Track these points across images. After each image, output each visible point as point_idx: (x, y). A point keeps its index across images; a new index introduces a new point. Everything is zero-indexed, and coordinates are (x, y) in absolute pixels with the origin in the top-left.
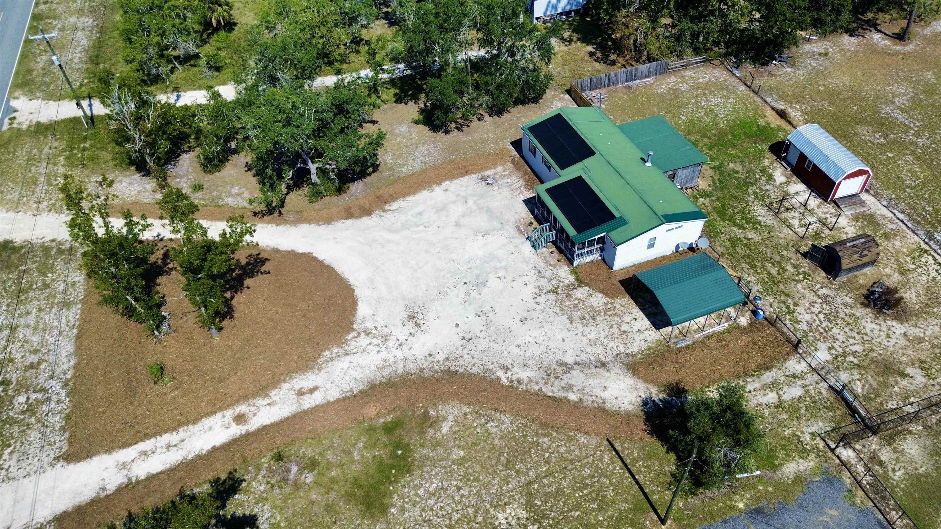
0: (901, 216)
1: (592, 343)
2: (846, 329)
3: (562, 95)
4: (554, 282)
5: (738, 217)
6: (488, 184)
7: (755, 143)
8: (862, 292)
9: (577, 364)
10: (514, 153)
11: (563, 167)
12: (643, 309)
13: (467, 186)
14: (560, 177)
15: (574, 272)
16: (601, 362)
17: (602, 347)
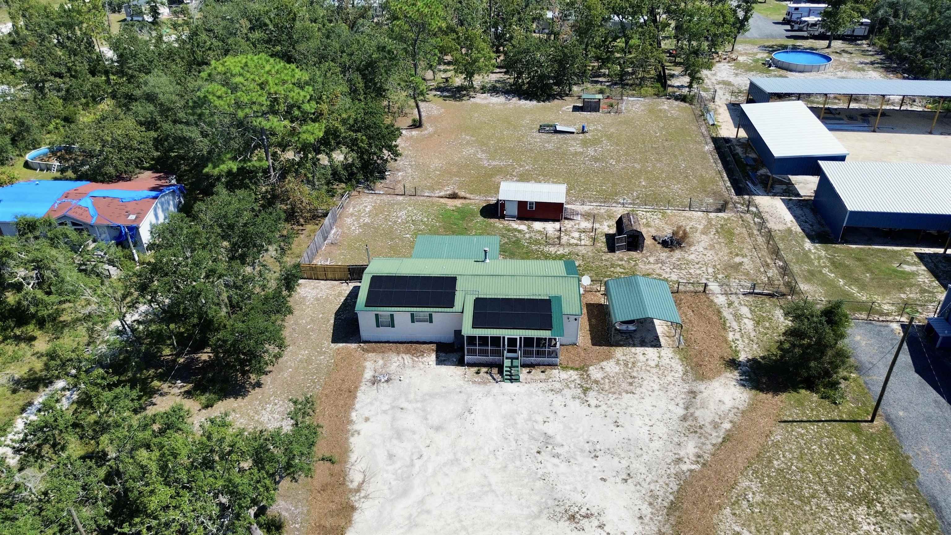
1: (665, 390)
2: (692, 267)
4: (572, 386)
7: (473, 220)
8: (659, 246)
9: (687, 408)
10: (354, 346)
11: (451, 304)
12: (634, 345)
13: (375, 399)
14: (462, 312)
15: (565, 368)
16: (689, 393)
17: (671, 386)
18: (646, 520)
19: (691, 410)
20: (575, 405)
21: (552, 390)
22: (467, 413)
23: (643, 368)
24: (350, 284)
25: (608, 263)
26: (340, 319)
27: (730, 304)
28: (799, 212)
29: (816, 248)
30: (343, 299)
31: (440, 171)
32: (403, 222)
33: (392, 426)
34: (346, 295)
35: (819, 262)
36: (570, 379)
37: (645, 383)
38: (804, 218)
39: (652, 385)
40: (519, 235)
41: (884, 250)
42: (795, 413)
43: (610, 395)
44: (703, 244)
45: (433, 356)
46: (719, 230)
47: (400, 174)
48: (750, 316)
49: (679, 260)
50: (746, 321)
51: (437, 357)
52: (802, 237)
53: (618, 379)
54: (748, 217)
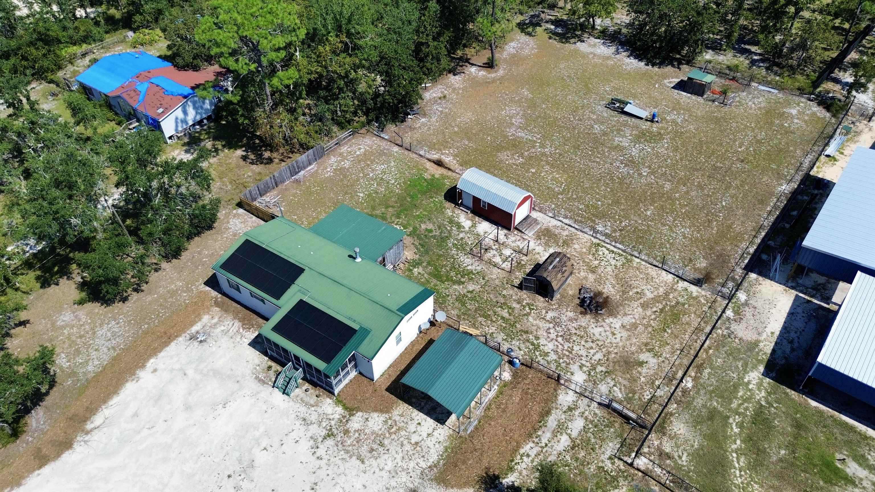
0: (567, 221)
1: (394, 474)
2: (583, 343)
3: (235, 211)
4: (324, 424)
5: (452, 274)
6: (201, 341)
7: (432, 198)
8: (576, 302)
10: (214, 294)
12: (421, 410)
13: (178, 355)
14: (281, 308)
15: (340, 402)
23: (402, 439)
25: (502, 301)
27: (570, 409)
29: (760, 384)
31: (460, 128)
32: (372, 178)
33: (163, 386)
35: (741, 404)
36: (330, 416)
37: (386, 456)
39: (389, 462)
40: (454, 232)
44: (627, 319)
46: (667, 308)
48: (575, 434)
49: (579, 328)
50: (564, 438)
51: (257, 337)
52: (761, 362)
53: (367, 439)
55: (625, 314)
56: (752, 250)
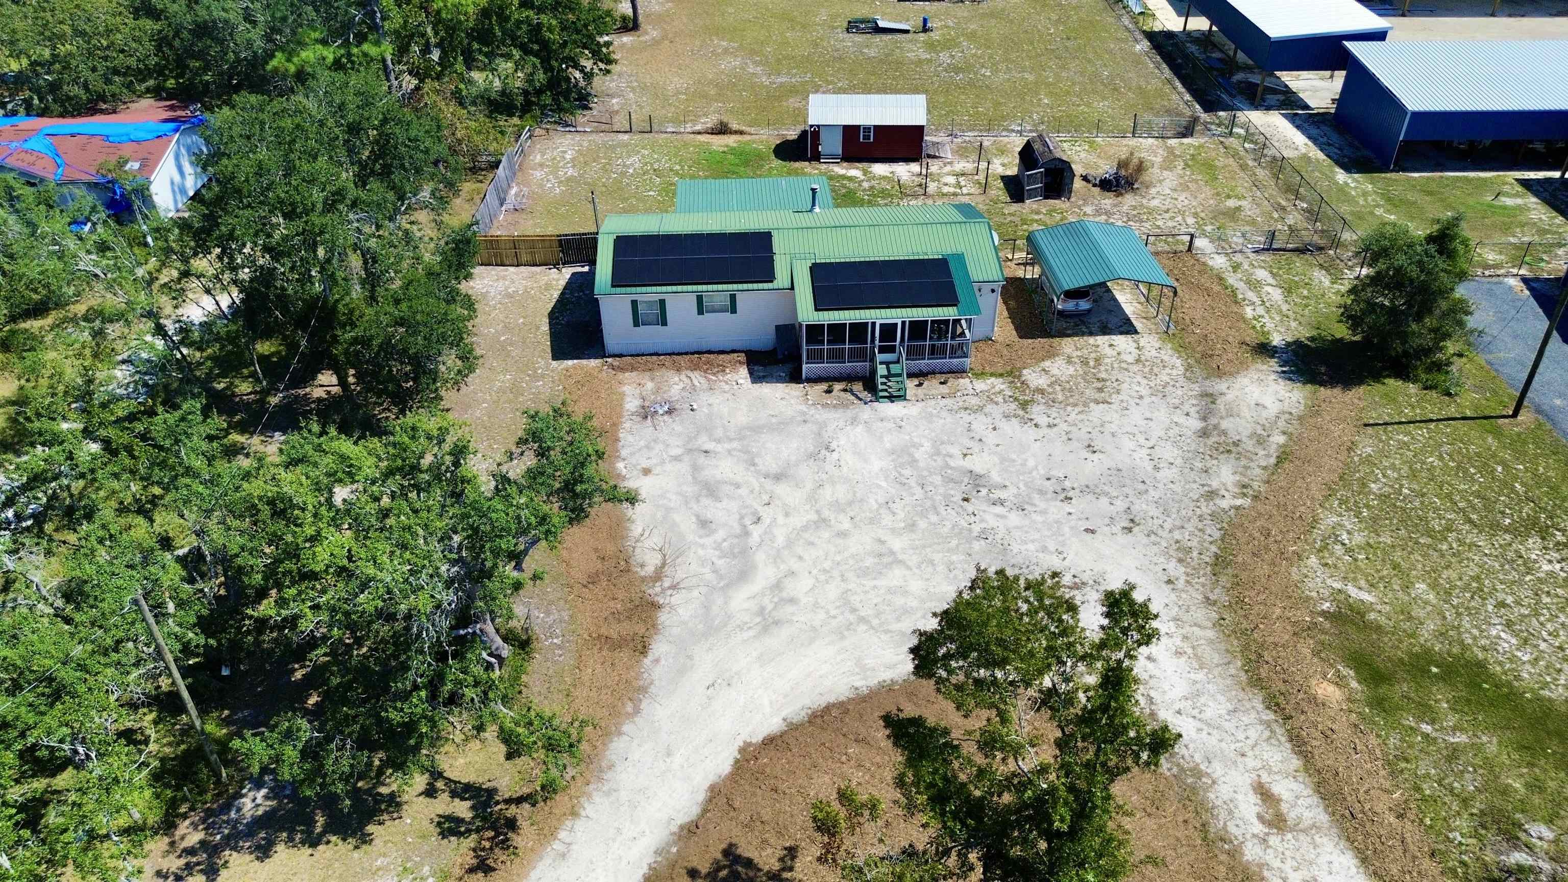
1: (1160, 394)
2: (1158, 217)
6: (668, 413)
7: (764, 165)
8: (1097, 190)
9: (1204, 419)
10: (594, 363)
11: (769, 276)
12: (1091, 334)
13: (655, 441)
14: (792, 288)
15: (980, 375)
16: (1202, 396)
17: (1170, 388)
18: (1181, 584)
19: (1213, 421)
20: (1011, 428)
21: (966, 409)
22: (823, 452)
23: (1116, 365)
24: (564, 270)
25: (1017, 219)
26: (557, 324)
27: (1236, 267)
28: (1314, 132)
29: (1355, 180)
30: (556, 295)
31: (685, 94)
32: (638, 174)
33: (694, 478)
34: (561, 287)
35: (1366, 200)
36: (993, 391)
37: (1125, 386)
38: (1325, 139)
39: (1138, 388)
40: (851, 185)
41: (1466, 178)
42: (1386, 413)
43: (1069, 408)
44: (1167, 183)
45: (744, 371)
46: (1190, 163)
47: (614, 101)
48: (1271, 281)
49: (1134, 208)
50: (1269, 289)
51: (751, 373)
52: (1331, 166)
53: (1077, 385)
54: (1232, 141)
55: (1160, 181)
56: (1188, 97)
